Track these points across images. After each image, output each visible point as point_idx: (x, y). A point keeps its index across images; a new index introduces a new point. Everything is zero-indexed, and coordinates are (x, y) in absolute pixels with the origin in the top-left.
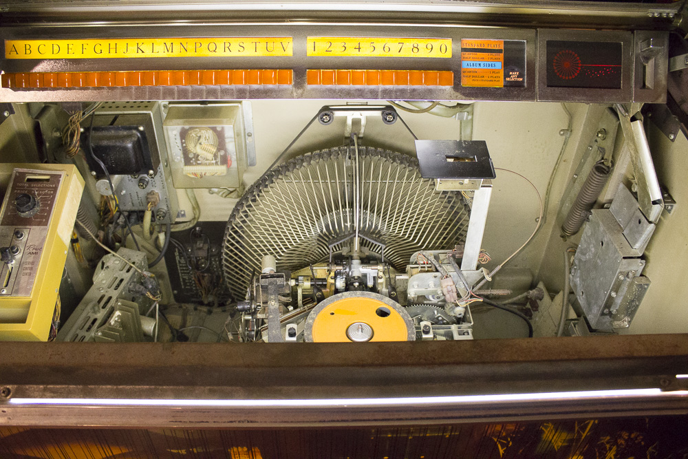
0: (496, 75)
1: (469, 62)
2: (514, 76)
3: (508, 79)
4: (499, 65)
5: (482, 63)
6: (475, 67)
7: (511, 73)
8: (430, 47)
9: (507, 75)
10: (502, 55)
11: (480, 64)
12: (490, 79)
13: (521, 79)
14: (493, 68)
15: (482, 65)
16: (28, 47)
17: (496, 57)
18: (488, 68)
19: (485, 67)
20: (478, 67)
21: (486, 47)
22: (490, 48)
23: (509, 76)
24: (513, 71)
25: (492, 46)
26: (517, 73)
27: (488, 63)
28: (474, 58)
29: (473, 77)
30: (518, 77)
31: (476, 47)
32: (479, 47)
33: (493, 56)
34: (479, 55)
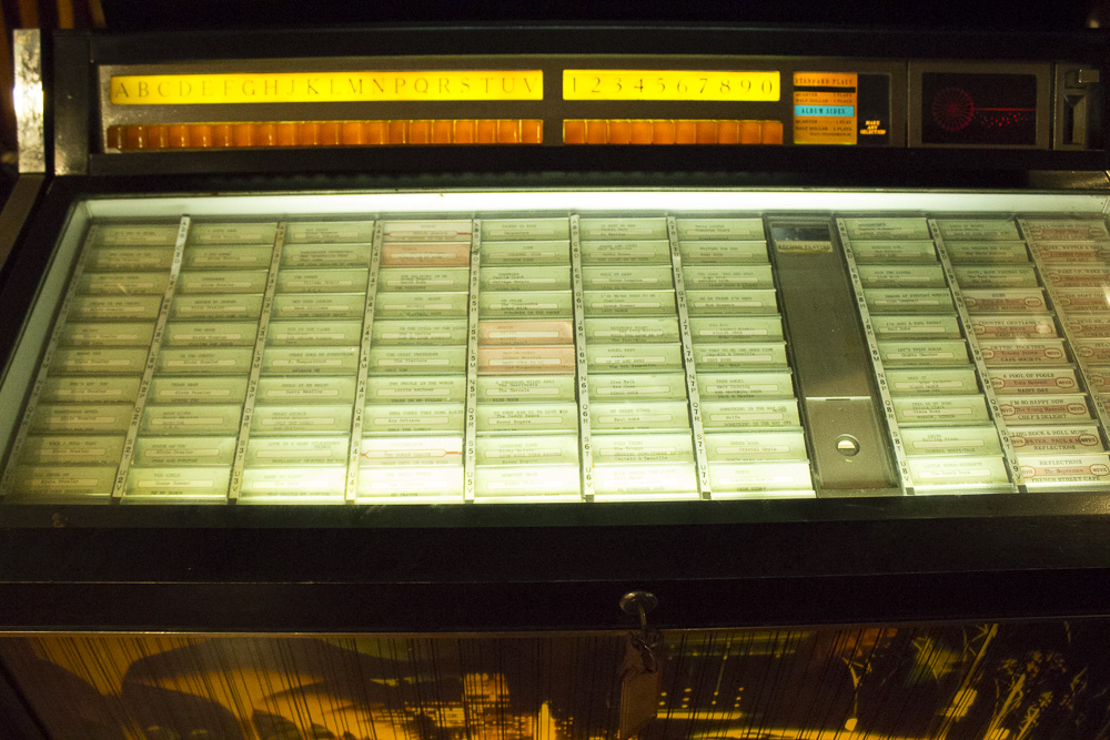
0: (843, 126)
1: (805, 107)
2: (873, 127)
3: (863, 132)
4: (850, 111)
5: (825, 108)
6: (813, 114)
7: (868, 123)
8: (746, 84)
9: (861, 125)
10: (854, 96)
11: (821, 110)
12: (836, 132)
13: (883, 132)
14: (842, 115)
15: (824, 111)
16: (143, 86)
17: (843, 99)
18: (833, 115)
19: (829, 115)
20: (818, 114)
21: (831, 85)
22: (836, 85)
23: (865, 127)
24: (871, 119)
25: (840, 82)
26: (878, 123)
27: (833, 108)
28: (812, 101)
29: (811, 129)
30: (879, 128)
31: (816, 84)
32: (821, 85)
33: (842, 96)
34: (820, 95)
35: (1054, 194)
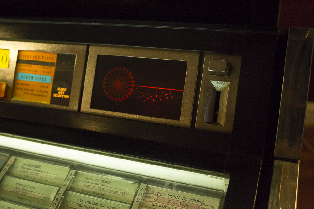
0: (44, 90)
1: (23, 74)
2: (61, 92)
3: (55, 95)
4: (49, 79)
5: (35, 76)
6: (28, 80)
7: (59, 89)
9: (55, 91)
10: (53, 69)
11: (32, 77)
12: (39, 93)
13: (67, 97)
14: (44, 82)
15: (34, 78)
17: (48, 70)
18: (39, 81)
19: (37, 81)
20: (30, 80)
21: (40, 60)
22: (43, 60)
23: (57, 92)
24: (62, 86)
25: (46, 58)
26: (65, 89)
27: (39, 76)
28: (28, 70)
29: (25, 89)
30: (66, 94)
31: (32, 59)
32: (34, 59)
33: (47, 69)
34: (34, 67)
35: (196, 171)
